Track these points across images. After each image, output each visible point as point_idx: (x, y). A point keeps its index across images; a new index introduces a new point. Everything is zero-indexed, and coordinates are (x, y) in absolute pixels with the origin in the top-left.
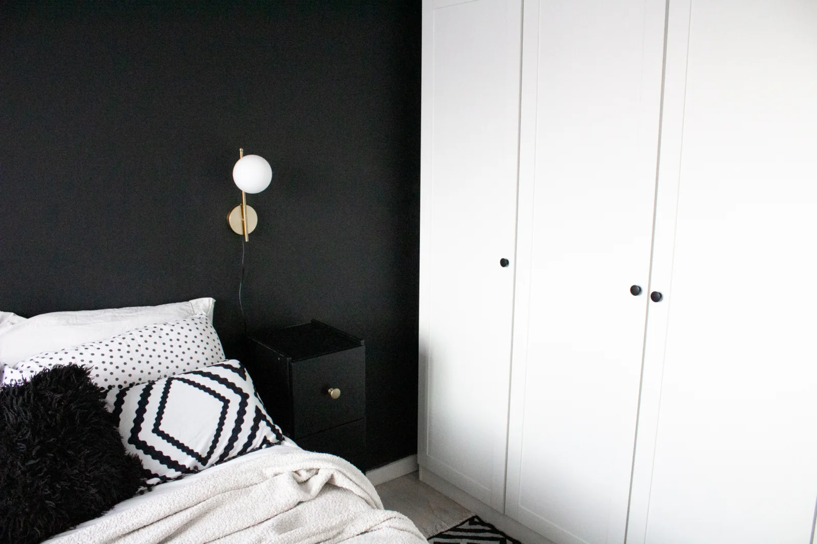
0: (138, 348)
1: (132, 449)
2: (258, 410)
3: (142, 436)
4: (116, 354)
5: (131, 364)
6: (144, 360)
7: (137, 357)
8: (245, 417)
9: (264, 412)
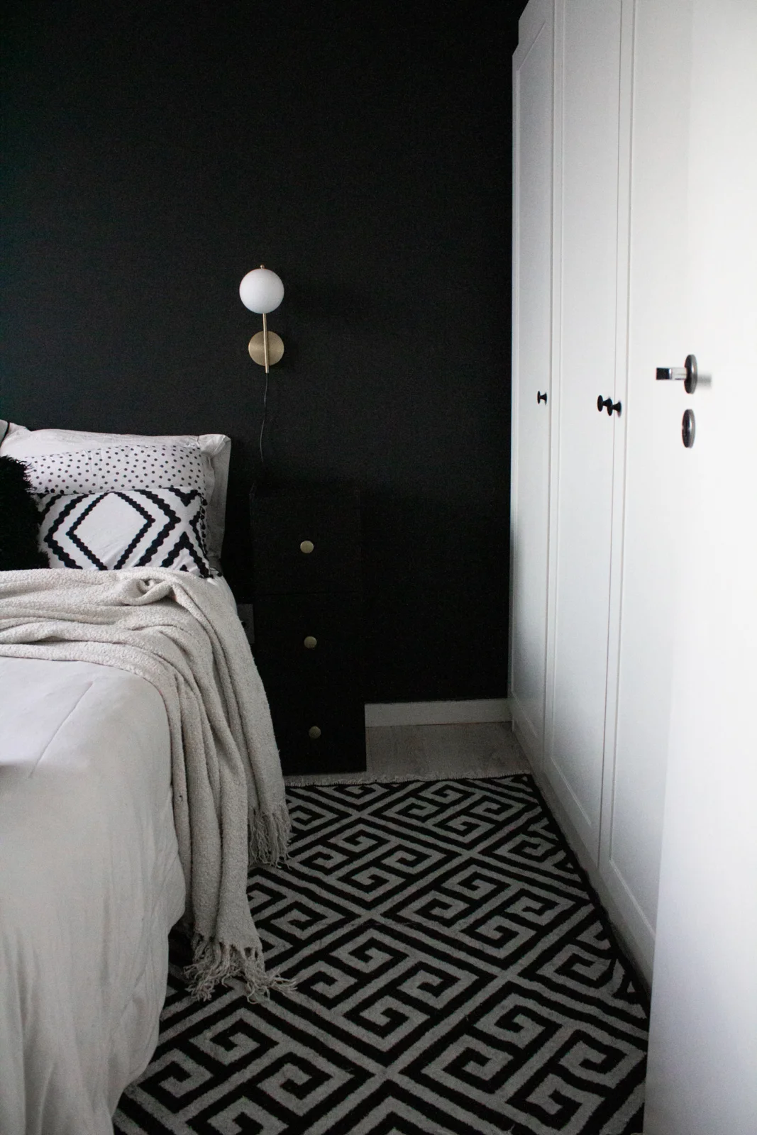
0: (98, 462)
1: (44, 547)
2: (184, 537)
3: (56, 536)
4: (74, 464)
5: (85, 475)
6: (100, 474)
7: (94, 469)
8: (165, 540)
9: (192, 540)
